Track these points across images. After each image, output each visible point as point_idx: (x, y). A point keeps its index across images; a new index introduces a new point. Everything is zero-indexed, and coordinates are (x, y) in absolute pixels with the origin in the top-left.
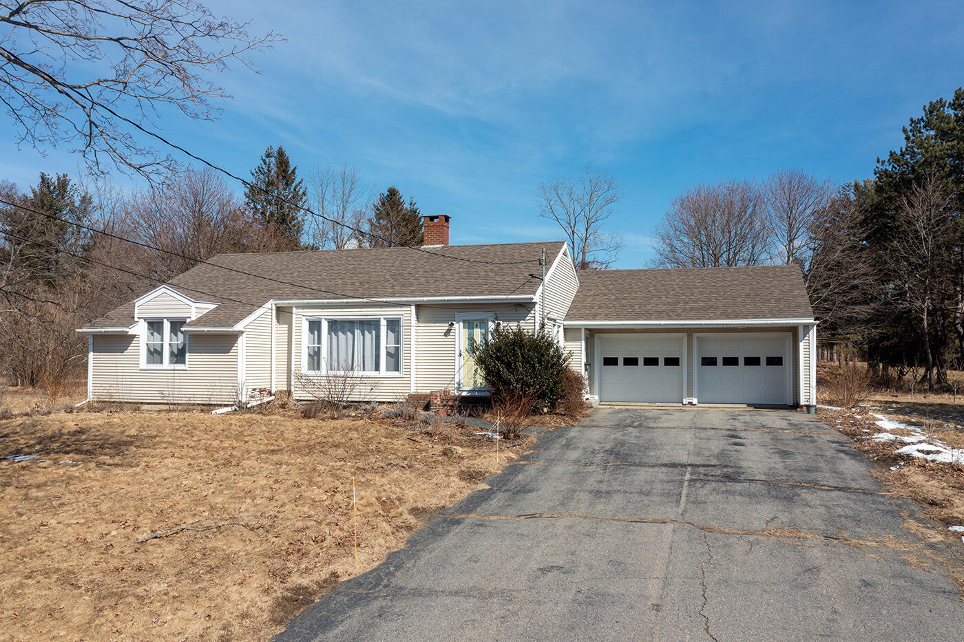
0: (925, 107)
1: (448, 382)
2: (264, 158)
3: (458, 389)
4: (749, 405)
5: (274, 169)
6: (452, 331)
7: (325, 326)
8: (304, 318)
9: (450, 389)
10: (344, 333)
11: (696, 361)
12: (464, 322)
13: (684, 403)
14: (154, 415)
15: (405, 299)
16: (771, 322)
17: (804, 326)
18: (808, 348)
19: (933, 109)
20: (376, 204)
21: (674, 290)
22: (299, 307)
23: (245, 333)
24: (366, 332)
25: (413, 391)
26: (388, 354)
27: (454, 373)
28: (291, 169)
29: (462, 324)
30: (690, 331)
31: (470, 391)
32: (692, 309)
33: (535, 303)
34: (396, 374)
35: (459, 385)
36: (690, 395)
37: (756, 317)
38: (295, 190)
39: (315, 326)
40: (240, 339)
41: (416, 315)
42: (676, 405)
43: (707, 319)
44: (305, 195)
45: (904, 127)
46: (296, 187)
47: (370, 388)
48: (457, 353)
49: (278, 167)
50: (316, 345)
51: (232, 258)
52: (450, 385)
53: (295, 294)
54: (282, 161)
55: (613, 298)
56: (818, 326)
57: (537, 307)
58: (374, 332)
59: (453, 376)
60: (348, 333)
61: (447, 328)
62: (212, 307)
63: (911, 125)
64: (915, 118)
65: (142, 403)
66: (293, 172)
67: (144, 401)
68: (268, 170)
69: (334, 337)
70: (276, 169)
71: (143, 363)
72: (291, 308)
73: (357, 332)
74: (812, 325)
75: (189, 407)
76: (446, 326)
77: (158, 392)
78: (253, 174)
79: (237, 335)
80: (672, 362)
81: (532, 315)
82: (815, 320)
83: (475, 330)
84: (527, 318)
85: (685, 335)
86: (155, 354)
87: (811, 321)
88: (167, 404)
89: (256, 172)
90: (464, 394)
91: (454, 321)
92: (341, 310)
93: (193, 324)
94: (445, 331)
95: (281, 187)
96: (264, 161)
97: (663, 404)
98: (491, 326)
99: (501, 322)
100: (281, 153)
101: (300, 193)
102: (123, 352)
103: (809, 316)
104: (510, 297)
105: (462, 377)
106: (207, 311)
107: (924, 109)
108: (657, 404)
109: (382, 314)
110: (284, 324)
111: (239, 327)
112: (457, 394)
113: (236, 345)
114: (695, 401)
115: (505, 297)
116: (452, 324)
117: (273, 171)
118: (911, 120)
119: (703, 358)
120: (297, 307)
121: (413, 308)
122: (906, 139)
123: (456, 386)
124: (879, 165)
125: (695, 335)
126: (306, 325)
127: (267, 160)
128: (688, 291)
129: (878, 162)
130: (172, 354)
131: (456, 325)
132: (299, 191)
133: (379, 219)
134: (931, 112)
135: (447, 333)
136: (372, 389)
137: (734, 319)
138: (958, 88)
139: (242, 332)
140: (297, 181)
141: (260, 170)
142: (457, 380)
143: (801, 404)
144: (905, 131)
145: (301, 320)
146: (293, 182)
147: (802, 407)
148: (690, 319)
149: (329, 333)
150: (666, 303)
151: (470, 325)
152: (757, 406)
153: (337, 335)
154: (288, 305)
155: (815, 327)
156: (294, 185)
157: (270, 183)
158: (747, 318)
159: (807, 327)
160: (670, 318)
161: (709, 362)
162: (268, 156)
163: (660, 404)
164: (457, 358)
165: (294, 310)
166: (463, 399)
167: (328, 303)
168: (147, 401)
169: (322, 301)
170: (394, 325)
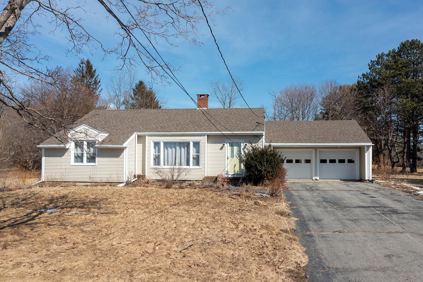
0: (377, 56)
1: (222, 171)
2: (80, 64)
3: (227, 174)
4: (341, 180)
5: (85, 69)
6: (224, 148)
7: (162, 145)
8: (152, 141)
9: (223, 174)
10: (171, 148)
11: (318, 161)
12: (229, 143)
13: (313, 179)
14: (84, 187)
15: (203, 133)
16: (355, 144)
17: (367, 146)
18: (369, 156)
19: (380, 57)
20: (134, 88)
21: (307, 130)
22: (149, 136)
23: (127, 148)
24: (182, 148)
25: (206, 175)
26: (194, 158)
27: (225, 167)
28: (93, 70)
29: (228, 144)
30: (316, 148)
31: (232, 175)
32: (319, 138)
33: (263, 135)
34: (198, 167)
35: (227, 172)
36: (316, 175)
37: (348, 142)
38: (95, 80)
39: (157, 144)
40: (125, 151)
41: (207, 140)
42: (310, 180)
43: (327, 143)
44: (100, 82)
45: (369, 64)
46: (95, 79)
47: (185, 174)
48: (226, 158)
49: (87, 69)
50: (157, 154)
51: (102, 112)
52: (223, 172)
53: (146, 129)
54: (89, 66)
55: (282, 133)
56: (373, 146)
57: (264, 137)
58: (186, 148)
59: (224, 168)
60: (173, 148)
61: (221, 146)
62: (107, 135)
63: (371, 63)
64: (373, 60)
65: (76, 182)
66: (95, 71)
67: (77, 181)
68: (82, 70)
69: (166, 150)
70: (86, 70)
71: (72, 162)
72: (145, 136)
73: (178, 148)
74: (370, 146)
75: (104, 184)
76: (221, 145)
77: (88, 177)
78: (75, 72)
79: (123, 149)
80: (308, 161)
81: (262, 141)
82: (372, 144)
83: (234, 147)
84: (259, 142)
85: (314, 150)
86: (79, 158)
87: (371, 144)
88: (91, 182)
89: (76, 71)
90: (230, 176)
91: (225, 143)
92: (170, 137)
93: (99, 143)
94: (220, 148)
95: (88, 78)
96: (80, 65)
97: (304, 180)
98: (243, 146)
99: (247, 144)
100: (88, 62)
101: (98, 81)
102: (61, 157)
103: (370, 142)
104: (253, 132)
105: (228, 168)
106: (105, 137)
107: (377, 57)
108: (301, 180)
109: (191, 140)
110: (140, 143)
111: (125, 145)
112: (226, 176)
113: (123, 154)
114: (318, 178)
115: (251, 132)
116: (224, 145)
117: (84, 70)
118: (371, 61)
119: (321, 160)
120: (148, 136)
121: (206, 137)
122: (369, 68)
123: (226, 172)
124: (359, 79)
125: (318, 150)
126: (152, 144)
127: (82, 65)
128: (313, 130)
129: (359, 78)
130: (87, 158)
131: (226, 145)
132: (97, 80)
133: (135, 95)
134: (379, 58)
135: (222, 148)
136: (186, 174)
137: (339, 143)
138: (393, 49)
139: (126, 148)
140: (96, 76)
141: (78, 70)
142: (226, 170)
143: (366, 179)
144: (369, 65)
145: (150, 141)
146: (94, 76)
147: (366, 180)
148: (320, 143)
149: (164, 149)
150: (306, 135)
151: (232, 145)
152: (344, 180)
153: (167, 149)
154: (144, 135)
155: (371, 147)
156: (94, 77)
157: (83, 76)
158: (344, 143)
159: (368, 147)
160: (311, 142)
161: (323, 161)
162: (82, 63)
163: (303, 180)
164: (226, 160)
165: (147, 137)
166: (229, 178)
167: (164, 134)
168: (79, 181)
169: (161, 133)
170: (197, 145)
